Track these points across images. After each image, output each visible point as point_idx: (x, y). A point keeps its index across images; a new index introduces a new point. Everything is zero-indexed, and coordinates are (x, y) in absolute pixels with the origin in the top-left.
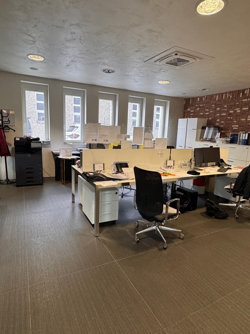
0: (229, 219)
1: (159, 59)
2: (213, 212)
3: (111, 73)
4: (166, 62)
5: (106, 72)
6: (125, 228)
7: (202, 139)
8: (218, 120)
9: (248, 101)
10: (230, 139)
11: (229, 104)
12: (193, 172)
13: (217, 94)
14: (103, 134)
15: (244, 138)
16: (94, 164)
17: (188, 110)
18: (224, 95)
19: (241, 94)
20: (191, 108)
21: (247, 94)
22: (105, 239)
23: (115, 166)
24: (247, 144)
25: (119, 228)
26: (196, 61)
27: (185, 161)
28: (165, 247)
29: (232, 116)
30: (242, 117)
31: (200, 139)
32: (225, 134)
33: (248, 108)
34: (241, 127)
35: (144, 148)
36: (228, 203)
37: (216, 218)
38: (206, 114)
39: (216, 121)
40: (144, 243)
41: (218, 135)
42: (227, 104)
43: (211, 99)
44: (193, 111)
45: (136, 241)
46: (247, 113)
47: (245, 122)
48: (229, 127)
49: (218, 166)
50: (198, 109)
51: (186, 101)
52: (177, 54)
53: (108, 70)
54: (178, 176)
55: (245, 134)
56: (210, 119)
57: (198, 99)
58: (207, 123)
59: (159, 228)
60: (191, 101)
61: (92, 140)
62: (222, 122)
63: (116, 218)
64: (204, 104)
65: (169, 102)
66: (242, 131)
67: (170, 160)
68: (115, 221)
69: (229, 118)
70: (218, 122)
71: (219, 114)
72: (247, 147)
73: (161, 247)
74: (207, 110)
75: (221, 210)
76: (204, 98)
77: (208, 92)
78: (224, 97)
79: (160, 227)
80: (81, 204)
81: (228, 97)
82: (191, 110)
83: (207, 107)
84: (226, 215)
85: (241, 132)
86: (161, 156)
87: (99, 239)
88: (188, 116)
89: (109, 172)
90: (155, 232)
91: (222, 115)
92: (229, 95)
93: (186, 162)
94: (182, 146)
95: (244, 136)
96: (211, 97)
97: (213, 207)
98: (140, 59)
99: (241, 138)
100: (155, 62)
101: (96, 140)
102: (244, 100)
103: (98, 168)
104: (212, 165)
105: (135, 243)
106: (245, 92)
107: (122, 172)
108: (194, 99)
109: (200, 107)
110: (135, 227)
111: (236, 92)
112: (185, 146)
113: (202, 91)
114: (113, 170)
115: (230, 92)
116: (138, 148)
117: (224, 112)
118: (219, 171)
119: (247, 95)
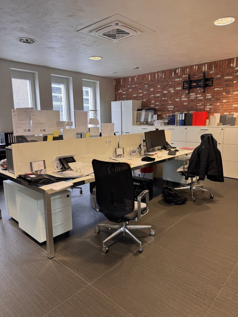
0: (187, 203)
1: (96, 28)
2: (172, 198)
3: (30, 43)
4: (103, 33)
5: (24, 42)
6: (84, 237)
7: (139, 123)
8: (153, 102)
9: (180, 80)
10: (167, 121)
11: (162, 84)
12: (147, 159)
13: (149, 74)
14: (38, 121)
15: (181, 119)
16: (31, 163)
17: (119, 91)
18: (156, 74)
19: (173, 73)
20: (123, 89)
21: (178, 73)
22: (65, 259)
23: (59, 162)
24: (185, 125)
25: (75, 240)
26: (137, 34)
27: (133, 148)
28: (141, 250)
29: (166, 97)
30: (177, 97)
31: (137, 122)
32: (161, 116)
33: (181, 88)
34: (176, 107)
35: (90, 136)
36: (180, 187)
37: (176, 204)
38: (140, 95)
39: (150, 102)
40: (114, 252)
41: (155, 117)
42: (160, 85)
43: (143, 79)
44: (125, 93)
45: (105, 251)
46: (181, 93)
47: (179, 102)
48: (165, 108)
49: (165, 149)
50: (131, 90)
51: (116, 82)
52: (118, 24)
53: (26, 39)
54: (134, 165)
55: (181, 115)
56: (145, 100)
57: (130, 78)
58: (142, 105)
59: (128, 229)
60: (121, 81)
61: (24, 130)
62: (157, 103)
63: (70, 228)
64: (137, 84)
65: (98, 82)
66: (178, 111)
67: (118, 148)
68: (69, 232)
69: (164, 98)
70: (153, 104)
71: (152, 96)
72: (186, 128)
73: (135, 251)
74: (140, 91)
75: (180, 195)
76: (136, 78)
77: (141, 72)
78: (156, 77)
79: (128, 226)
80: (12, 219)
81: (160, 77)
82: (123, 92)
83: (140, 87)
84: (184, 199)
85: (177, 113)
86: (109, 144)
87: (55, 261)
88: (121, 99)
89: (53, 170)
90: (123, 234)
91: (156, 96)
92: (161, 75)
93: (135, 148)
94: (118, 132)
95: (180, 117)
96: (143, 77)
97: (172, 193)
98: (72, 27)
99: (178, 119)
100: (90, 31)
101: (29, 130)
102: (176, 80)
103: (37, 167)
104: (158, 149)
105: (103, 254)
106: (177, 72)
107: (69, 168)
108: (125, 79)
109: (132, 88)
110: (95, 233)
111: (168, 71)
112: (122, 132)
113: (135, 69)
114: (56, 168)
115: (162, 72)
116: (81, 138)
117: (158, 92)
118: (169, 154)
119: (179, 75)
